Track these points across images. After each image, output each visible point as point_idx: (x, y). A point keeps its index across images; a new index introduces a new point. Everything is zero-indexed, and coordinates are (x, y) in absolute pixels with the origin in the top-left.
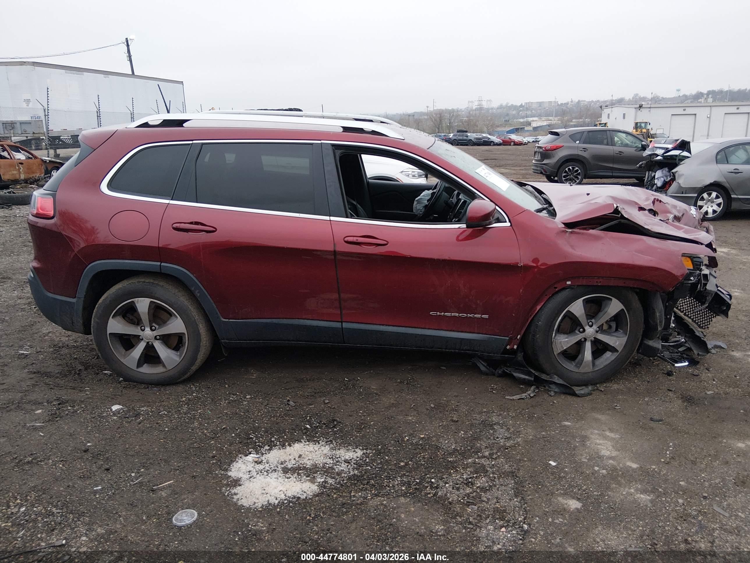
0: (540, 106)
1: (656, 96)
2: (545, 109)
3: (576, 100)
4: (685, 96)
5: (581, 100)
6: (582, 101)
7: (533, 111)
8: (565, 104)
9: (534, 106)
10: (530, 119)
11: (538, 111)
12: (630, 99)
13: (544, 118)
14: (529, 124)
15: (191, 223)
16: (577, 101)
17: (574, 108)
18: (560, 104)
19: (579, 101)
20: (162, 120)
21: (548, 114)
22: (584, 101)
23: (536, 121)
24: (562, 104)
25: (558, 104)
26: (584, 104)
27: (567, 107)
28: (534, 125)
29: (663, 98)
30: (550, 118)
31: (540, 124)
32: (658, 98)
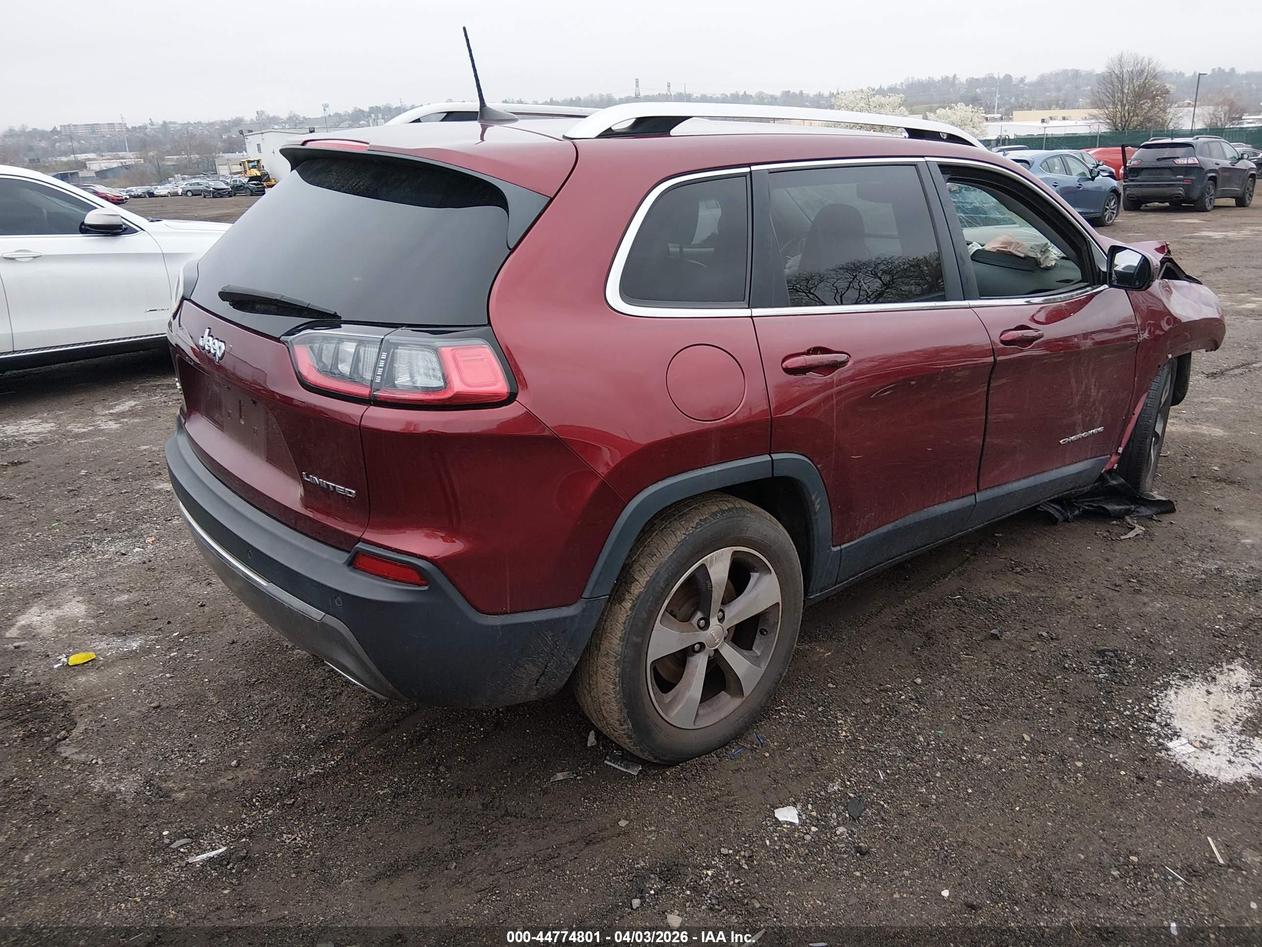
0: (93, 132)
1: (294, 116)
2: (104, 137)
3: (159, 121)
4: (337, 115)
5: (168, 121)
6: (170, 123)
7: (83, 142)
8: (140, 127)
9: (81, 132)
10: (82, 157)
11: (93, 141)
12: (252, 120)
13: (108, 155)
14: (83, 165)
15: (808, 353)
16: (161, 123)
17: (160, 135)
18: (130, 127)
19: (165, 123)
20: (633, 120)
21: (113, 147)
22: (174, 123)
23: (94, 159)
24: (134, 128)
25: (127, 128)
26: (174, 128)
27: (146, 134)
28: (95, 166)
29: (304, 118)
30: (121, 154)
31: (106, 165)
32: (297, 119)
